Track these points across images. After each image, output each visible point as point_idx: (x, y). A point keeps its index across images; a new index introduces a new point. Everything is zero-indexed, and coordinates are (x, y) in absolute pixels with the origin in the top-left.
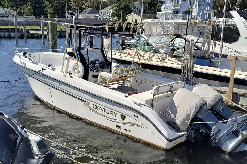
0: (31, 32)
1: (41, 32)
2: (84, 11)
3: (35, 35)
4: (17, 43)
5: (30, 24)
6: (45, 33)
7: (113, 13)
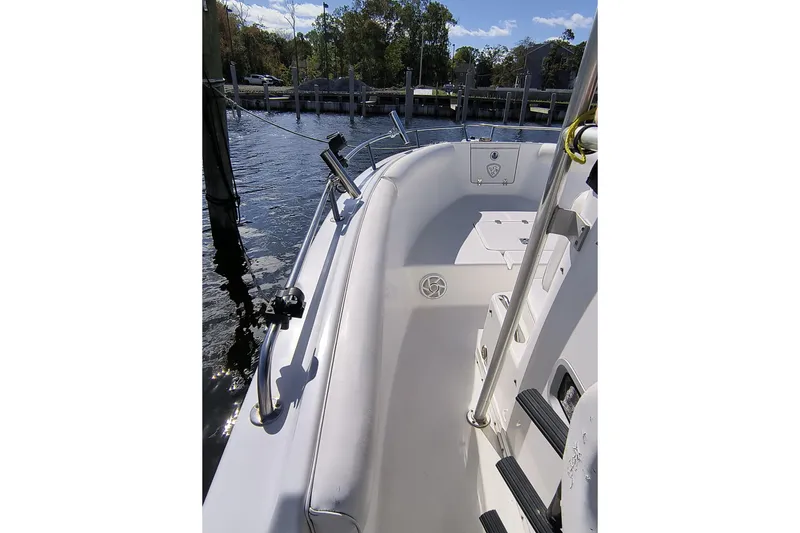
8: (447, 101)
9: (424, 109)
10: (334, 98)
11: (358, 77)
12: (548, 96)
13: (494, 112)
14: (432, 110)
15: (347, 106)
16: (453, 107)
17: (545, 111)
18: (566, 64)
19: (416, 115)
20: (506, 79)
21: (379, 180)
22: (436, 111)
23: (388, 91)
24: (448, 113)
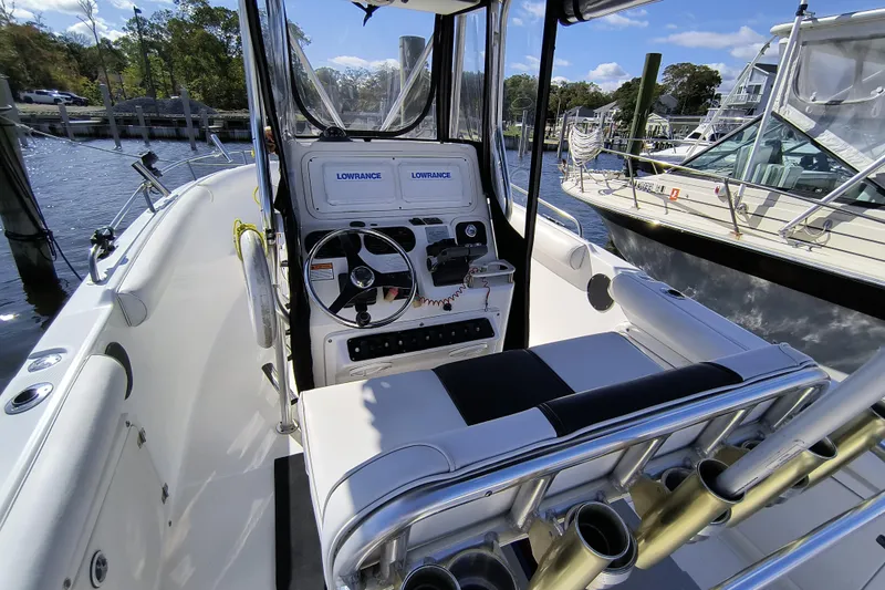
2: (567, 113)
7: (617, 113)
10: (167, 123)
23: (238, 114)
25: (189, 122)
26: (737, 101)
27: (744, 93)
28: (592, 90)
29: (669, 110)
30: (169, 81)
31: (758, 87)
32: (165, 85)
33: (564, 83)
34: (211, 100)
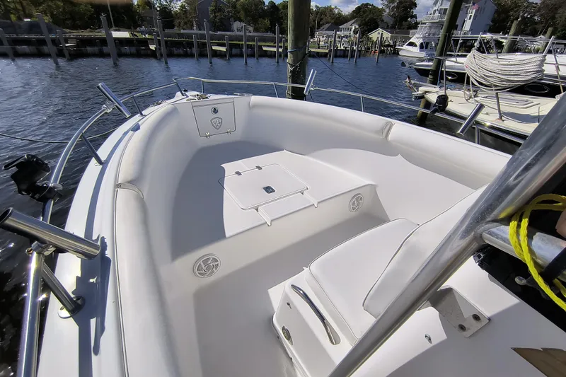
0: (264, 49)
1: (275, 49)
2: (322, 28)
3: (269, 53)
4: (246, 62)
5: (264, 40)
6: (280, 50)
7: (355, 28)
8: (145, 43)
9: (126, 49)
10: (27, 42)
11: (47, 19)
12: (222, 37)
13: (186, 51)
14: (133, 50)
15: (45, 49)
16: (153, 47)
17: (223, 49)
18: (226, 13)
19: (121, 55)
20: (186, 23)
21: (115, 193)
22: (138, 51)
23: (86, 33)
24: (149, 52)
25: (49, 42)
26: (432, 19)
27: (437, 14)
28: (336, 11)
29: (388, 26)
30: (19, 7)
31: (446, 10)
32: (16, 9)
33: (317, 7)
34: (59, 22)
